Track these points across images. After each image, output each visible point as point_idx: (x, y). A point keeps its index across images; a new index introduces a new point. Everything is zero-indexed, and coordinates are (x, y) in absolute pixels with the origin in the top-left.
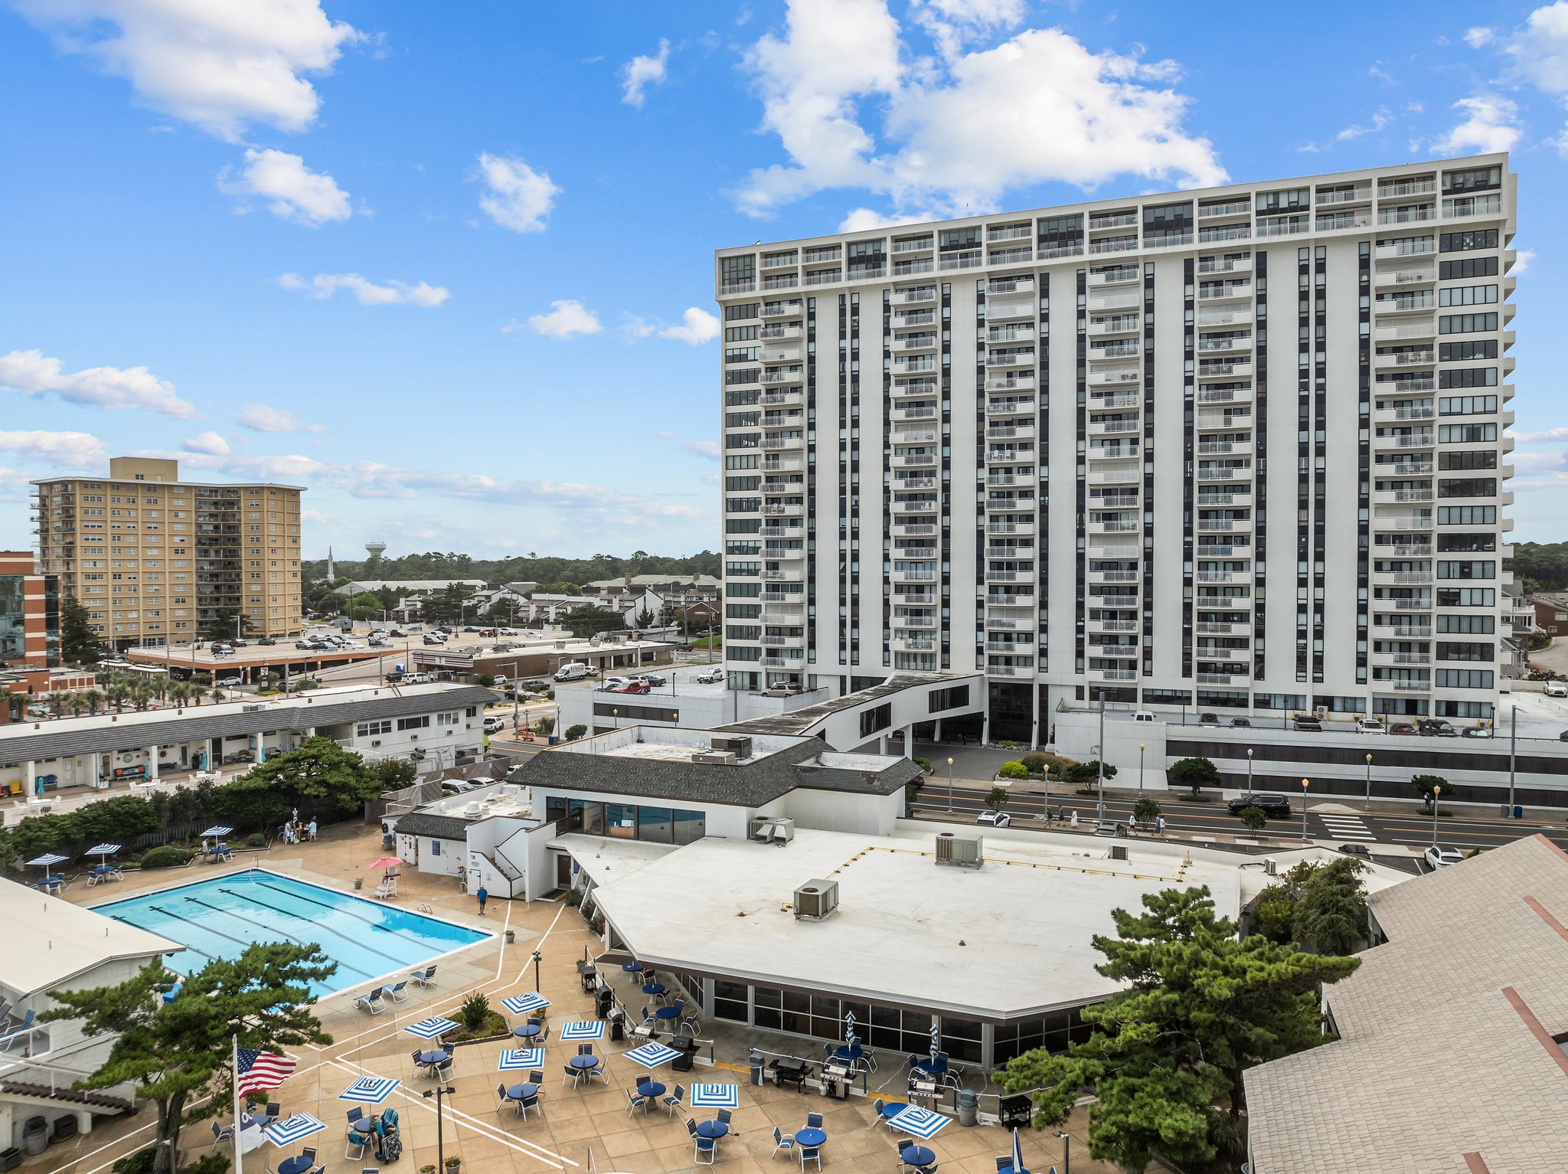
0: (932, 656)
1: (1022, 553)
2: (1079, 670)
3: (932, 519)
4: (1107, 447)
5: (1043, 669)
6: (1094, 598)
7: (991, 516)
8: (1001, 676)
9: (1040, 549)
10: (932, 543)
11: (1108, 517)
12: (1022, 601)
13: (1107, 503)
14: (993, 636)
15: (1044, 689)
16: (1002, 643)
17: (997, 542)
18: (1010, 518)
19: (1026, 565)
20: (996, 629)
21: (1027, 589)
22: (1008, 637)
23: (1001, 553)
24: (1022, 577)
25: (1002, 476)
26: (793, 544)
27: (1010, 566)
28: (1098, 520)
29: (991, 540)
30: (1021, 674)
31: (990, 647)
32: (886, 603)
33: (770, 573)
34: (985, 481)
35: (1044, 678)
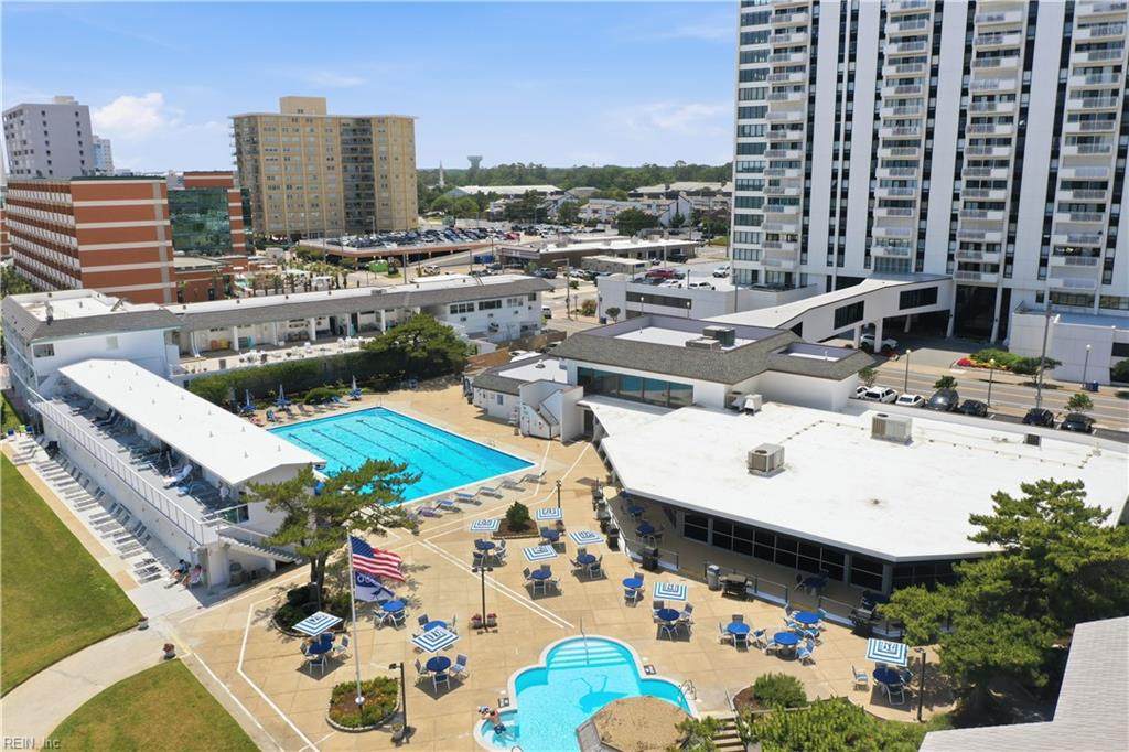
0: (907, 262)
1: (998, 174)
2: (1041, 277)
3: (917, 143)
4: (1089, 75)
5: (1008, 275)
6: (1061, 214)
7: (971, 140)
8: (969, 280)
9: (1015, 168)
10: (914, 164)
11: (1082, 140)
12: (993, 215)
13: (1083, 127)
14: (964, 246)
15: (1007, 292)
16: (971, 252)
17: (975, 163)
18: (988, 141)
19: (1000, 184)
20: (967, 240)
21: (999, 206)
22: (978, 246)
23: (978, 173)
24: (995, 195)
25: (984, 102)
26: (793, 164)
27: (985, 184)
28: (1073, 143)
29: (969, 162)
30: (987, 279)
31: (960, 255)
32: (870, 215)
33: (773, 188)
34: (967, 108)
35: (1007, 283)
